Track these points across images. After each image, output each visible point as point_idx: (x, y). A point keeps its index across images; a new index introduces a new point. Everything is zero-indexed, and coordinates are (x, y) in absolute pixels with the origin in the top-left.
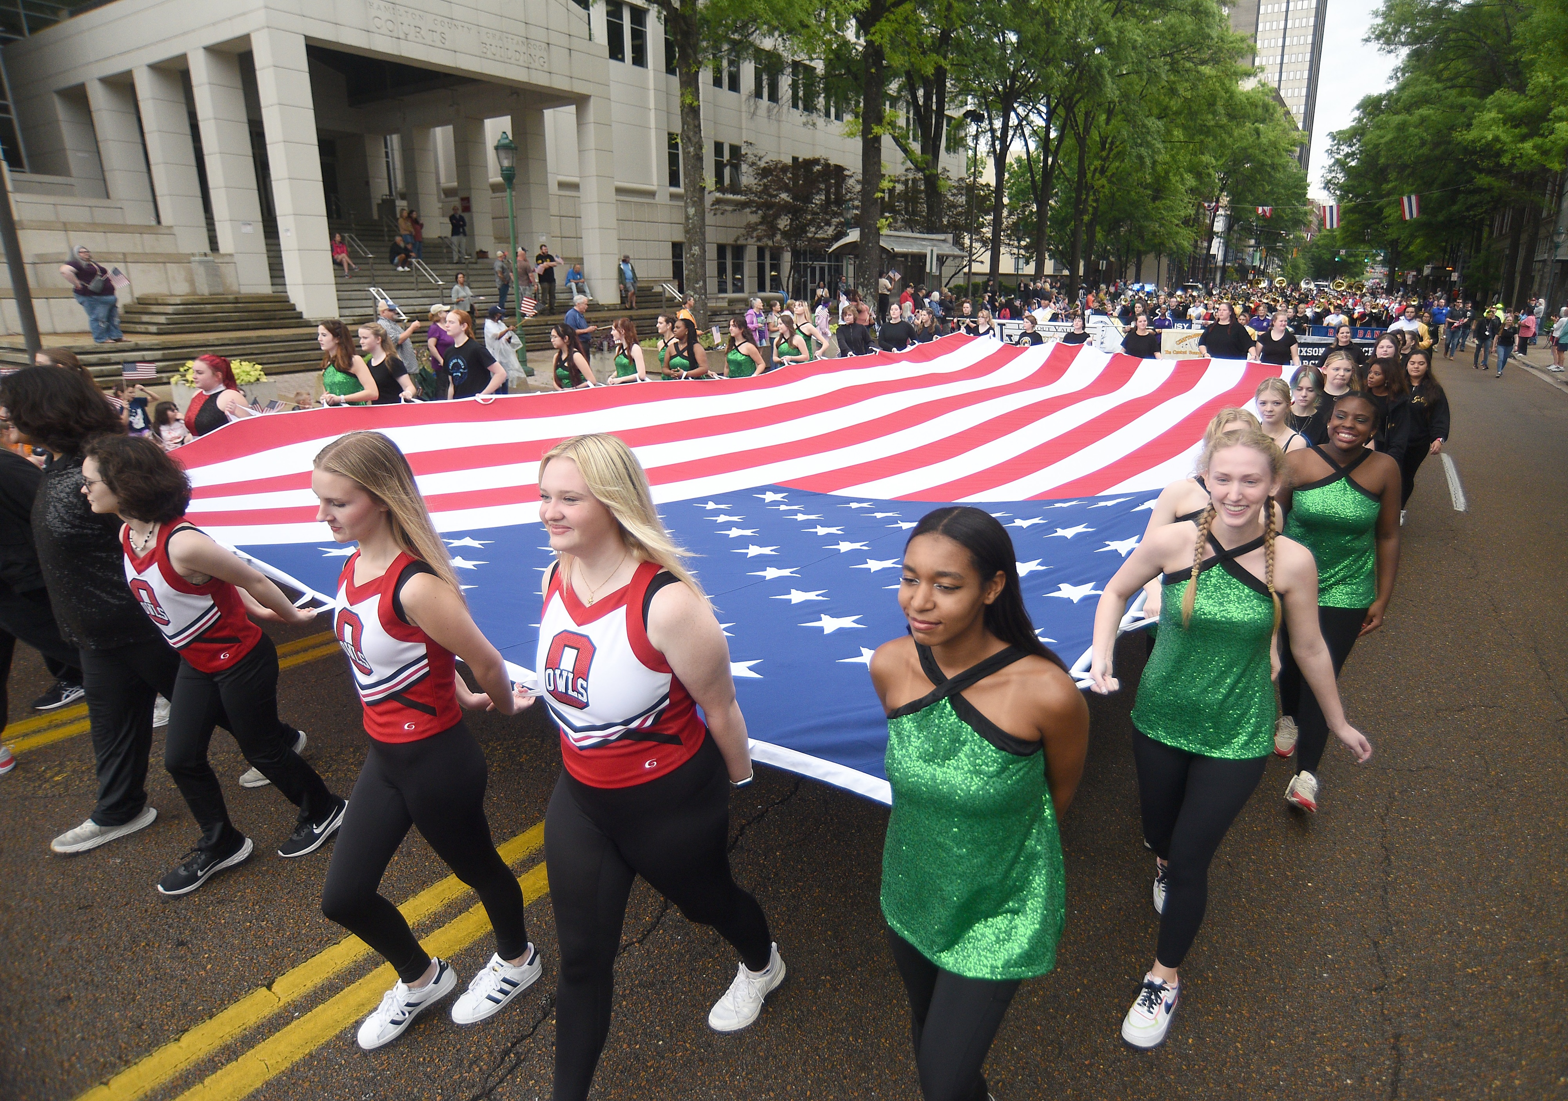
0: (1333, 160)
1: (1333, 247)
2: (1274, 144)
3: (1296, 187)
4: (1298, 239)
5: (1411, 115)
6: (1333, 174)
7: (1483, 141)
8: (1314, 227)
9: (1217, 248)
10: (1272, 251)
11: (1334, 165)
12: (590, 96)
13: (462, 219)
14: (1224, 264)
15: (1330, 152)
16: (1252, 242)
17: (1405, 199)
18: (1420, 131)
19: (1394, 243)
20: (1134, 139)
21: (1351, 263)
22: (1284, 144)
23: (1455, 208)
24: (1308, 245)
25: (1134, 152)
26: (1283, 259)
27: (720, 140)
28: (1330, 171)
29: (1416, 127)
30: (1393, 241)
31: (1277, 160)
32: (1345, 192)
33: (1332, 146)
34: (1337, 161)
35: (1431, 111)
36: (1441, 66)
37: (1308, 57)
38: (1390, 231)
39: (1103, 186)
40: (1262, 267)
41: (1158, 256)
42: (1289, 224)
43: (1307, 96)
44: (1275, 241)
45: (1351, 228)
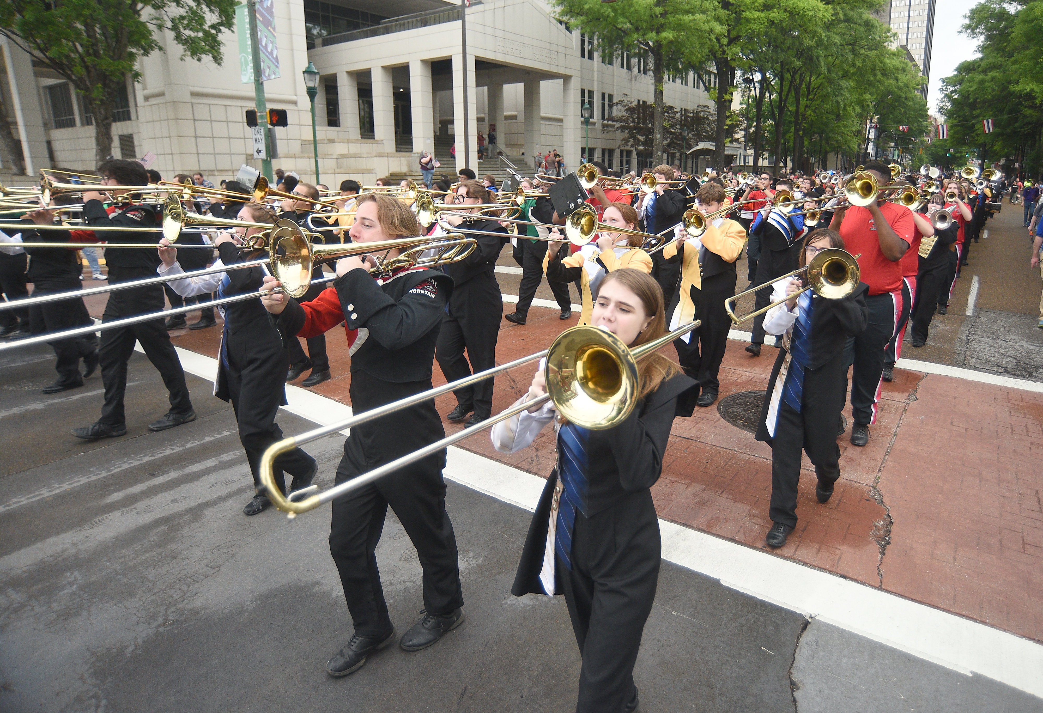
0: (943, 95)
1: (946, 146)
2: (907, 85)
3: (920, 110)
4: (922, 142)
5: (986, 75)
6: (944, 103)
7: (1025, 91)
8: (933, 133)
9: (871, 149)
10: (905, 150)
11: (944, 98)
12: (571, 76)
13: (493, 135)
14: (876, 159)
15: (941, 90)
16: (893, 144)
17: (985, 121)
18: (992, 84)
19: (984, 145)
20: (834, 92)
21: (958, 157)
22: (912, 84)
23: (1017, 125)
24: (929, 146)
25: (834, 99)
26: (912, 155)
27: (604, 92)
28: (942, 102)
29: (989, 82)
30: (982, 144)
31: (909, 95)
32: (950, 114)
33: (942, 86)
34: (946, 95)
35: (997, 74)
36: (1005, 44)
37: (925, 23)
38: (979, 138)
39: (810, 115)
40: (899, 160)
41: (836, 154)
42: (916, 133)
43: (926, 48)
44: (908, 144)
45: (956, 136)
